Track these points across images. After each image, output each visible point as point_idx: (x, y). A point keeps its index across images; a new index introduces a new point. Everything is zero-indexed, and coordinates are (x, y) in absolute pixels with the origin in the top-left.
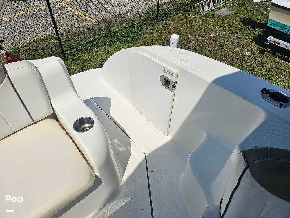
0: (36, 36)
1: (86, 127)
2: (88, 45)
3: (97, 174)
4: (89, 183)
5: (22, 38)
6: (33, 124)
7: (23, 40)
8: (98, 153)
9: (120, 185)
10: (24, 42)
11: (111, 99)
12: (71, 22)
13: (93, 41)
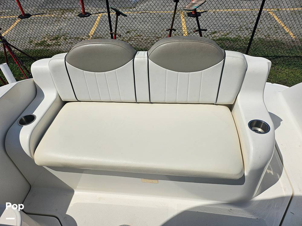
0: (228, 34)
1: (258, 131)
2: (274, 59)
3: (246, 174)
4: (237, 175)
5: (215, 32)
6: (214, 104)
7: (215, 34)
8: (260, 157)
9: (252, 200)
10: (215, 36)
11: (282, 120)
12: (269, 31)
13: (282, 56)
